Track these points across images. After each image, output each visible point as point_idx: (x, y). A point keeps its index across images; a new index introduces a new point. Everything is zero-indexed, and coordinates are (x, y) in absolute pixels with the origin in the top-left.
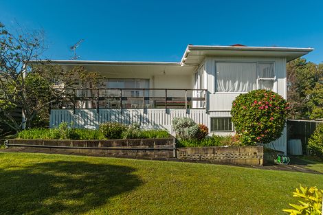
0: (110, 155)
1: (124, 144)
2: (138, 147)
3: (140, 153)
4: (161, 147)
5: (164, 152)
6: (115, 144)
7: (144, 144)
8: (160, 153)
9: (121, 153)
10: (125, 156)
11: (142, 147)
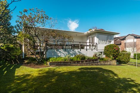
0: (83, 65)
1: (87, 61)
2: (90, 62)
3: (91, 64)
4: (96, 62)
5: (96, 63)
6: (84, 61)
7: (92, 61)
8: (95, 63)
9: (86, 64)
10: (87, 65)
11: (91, 62)
